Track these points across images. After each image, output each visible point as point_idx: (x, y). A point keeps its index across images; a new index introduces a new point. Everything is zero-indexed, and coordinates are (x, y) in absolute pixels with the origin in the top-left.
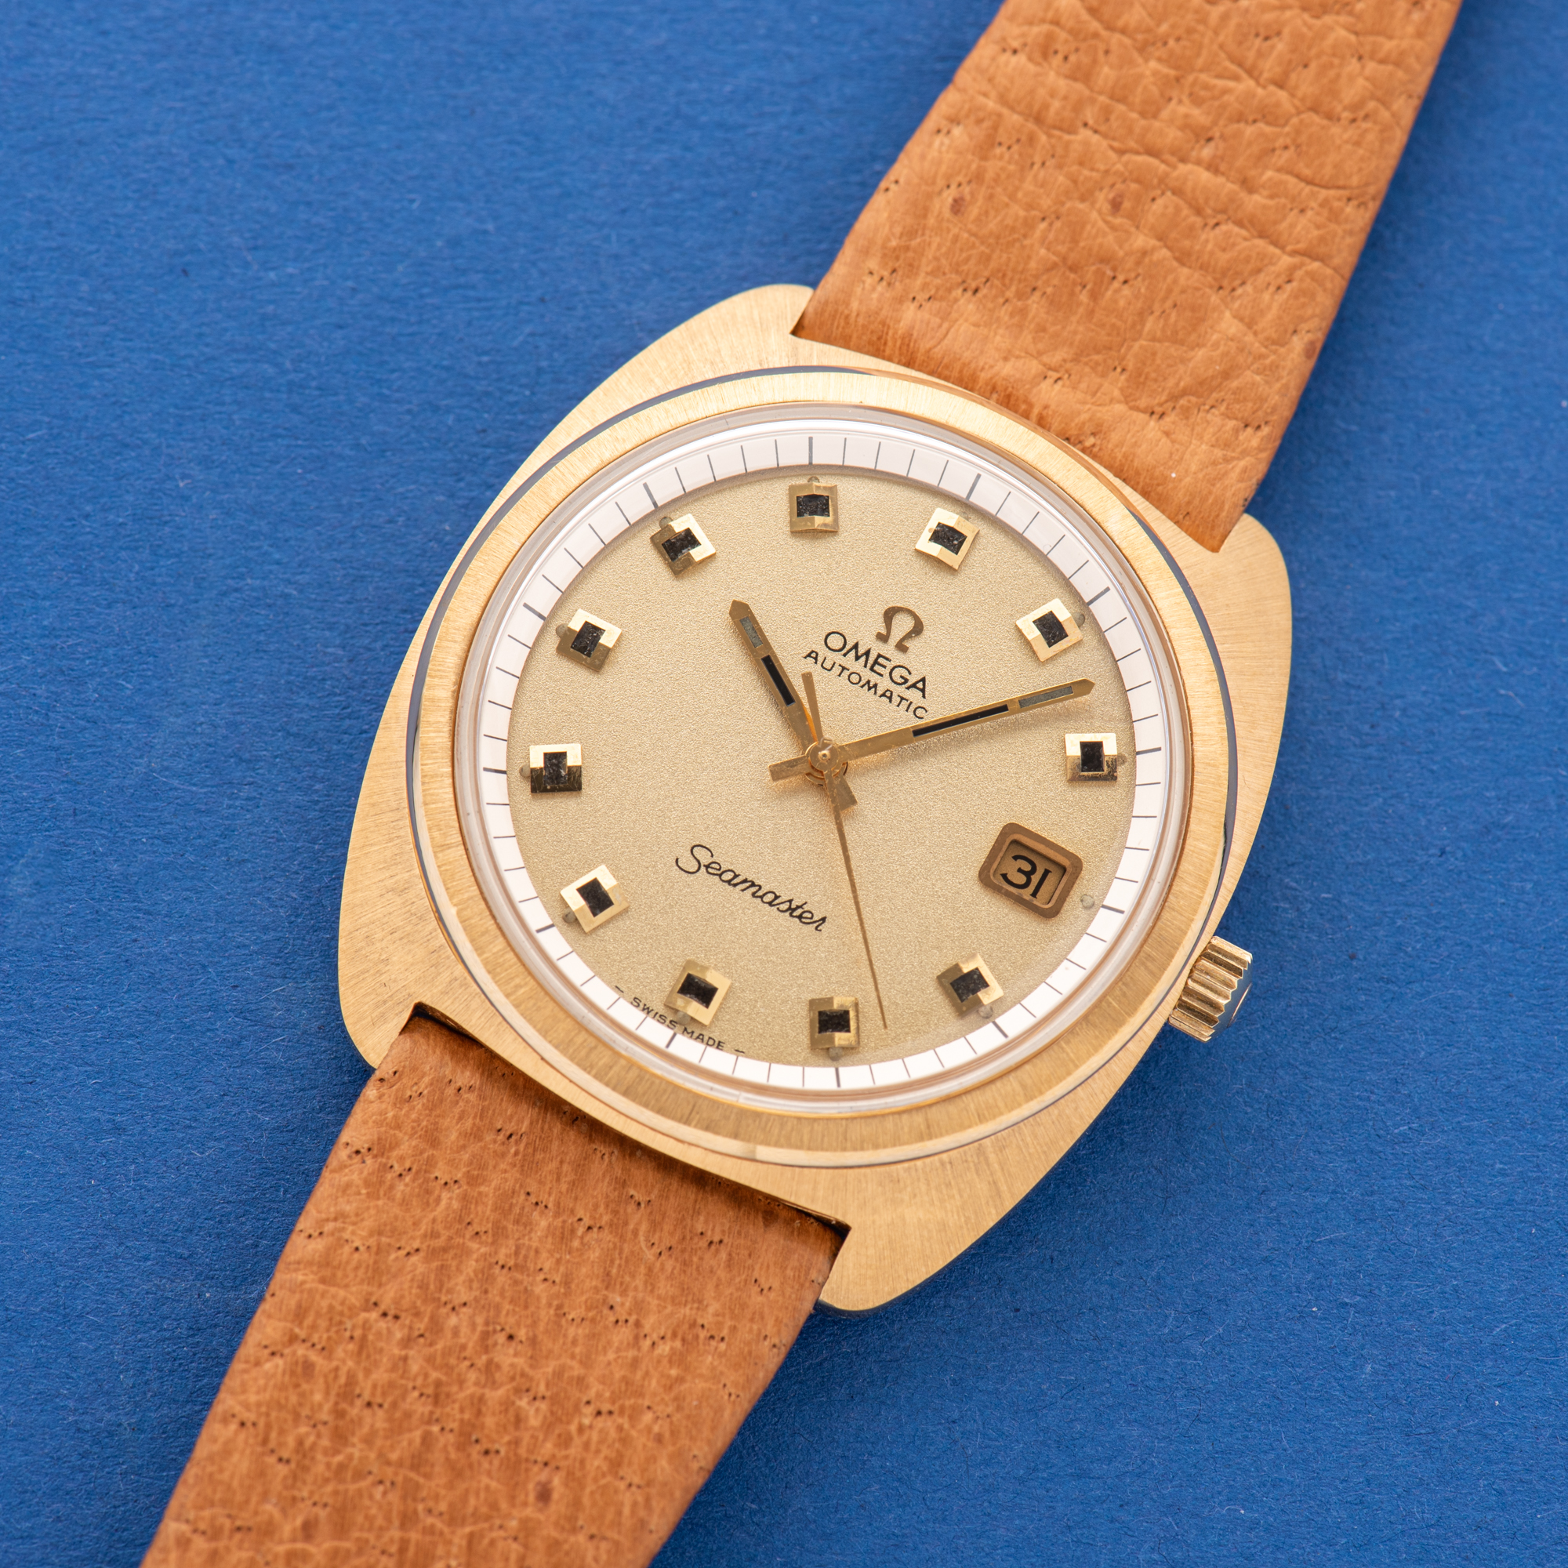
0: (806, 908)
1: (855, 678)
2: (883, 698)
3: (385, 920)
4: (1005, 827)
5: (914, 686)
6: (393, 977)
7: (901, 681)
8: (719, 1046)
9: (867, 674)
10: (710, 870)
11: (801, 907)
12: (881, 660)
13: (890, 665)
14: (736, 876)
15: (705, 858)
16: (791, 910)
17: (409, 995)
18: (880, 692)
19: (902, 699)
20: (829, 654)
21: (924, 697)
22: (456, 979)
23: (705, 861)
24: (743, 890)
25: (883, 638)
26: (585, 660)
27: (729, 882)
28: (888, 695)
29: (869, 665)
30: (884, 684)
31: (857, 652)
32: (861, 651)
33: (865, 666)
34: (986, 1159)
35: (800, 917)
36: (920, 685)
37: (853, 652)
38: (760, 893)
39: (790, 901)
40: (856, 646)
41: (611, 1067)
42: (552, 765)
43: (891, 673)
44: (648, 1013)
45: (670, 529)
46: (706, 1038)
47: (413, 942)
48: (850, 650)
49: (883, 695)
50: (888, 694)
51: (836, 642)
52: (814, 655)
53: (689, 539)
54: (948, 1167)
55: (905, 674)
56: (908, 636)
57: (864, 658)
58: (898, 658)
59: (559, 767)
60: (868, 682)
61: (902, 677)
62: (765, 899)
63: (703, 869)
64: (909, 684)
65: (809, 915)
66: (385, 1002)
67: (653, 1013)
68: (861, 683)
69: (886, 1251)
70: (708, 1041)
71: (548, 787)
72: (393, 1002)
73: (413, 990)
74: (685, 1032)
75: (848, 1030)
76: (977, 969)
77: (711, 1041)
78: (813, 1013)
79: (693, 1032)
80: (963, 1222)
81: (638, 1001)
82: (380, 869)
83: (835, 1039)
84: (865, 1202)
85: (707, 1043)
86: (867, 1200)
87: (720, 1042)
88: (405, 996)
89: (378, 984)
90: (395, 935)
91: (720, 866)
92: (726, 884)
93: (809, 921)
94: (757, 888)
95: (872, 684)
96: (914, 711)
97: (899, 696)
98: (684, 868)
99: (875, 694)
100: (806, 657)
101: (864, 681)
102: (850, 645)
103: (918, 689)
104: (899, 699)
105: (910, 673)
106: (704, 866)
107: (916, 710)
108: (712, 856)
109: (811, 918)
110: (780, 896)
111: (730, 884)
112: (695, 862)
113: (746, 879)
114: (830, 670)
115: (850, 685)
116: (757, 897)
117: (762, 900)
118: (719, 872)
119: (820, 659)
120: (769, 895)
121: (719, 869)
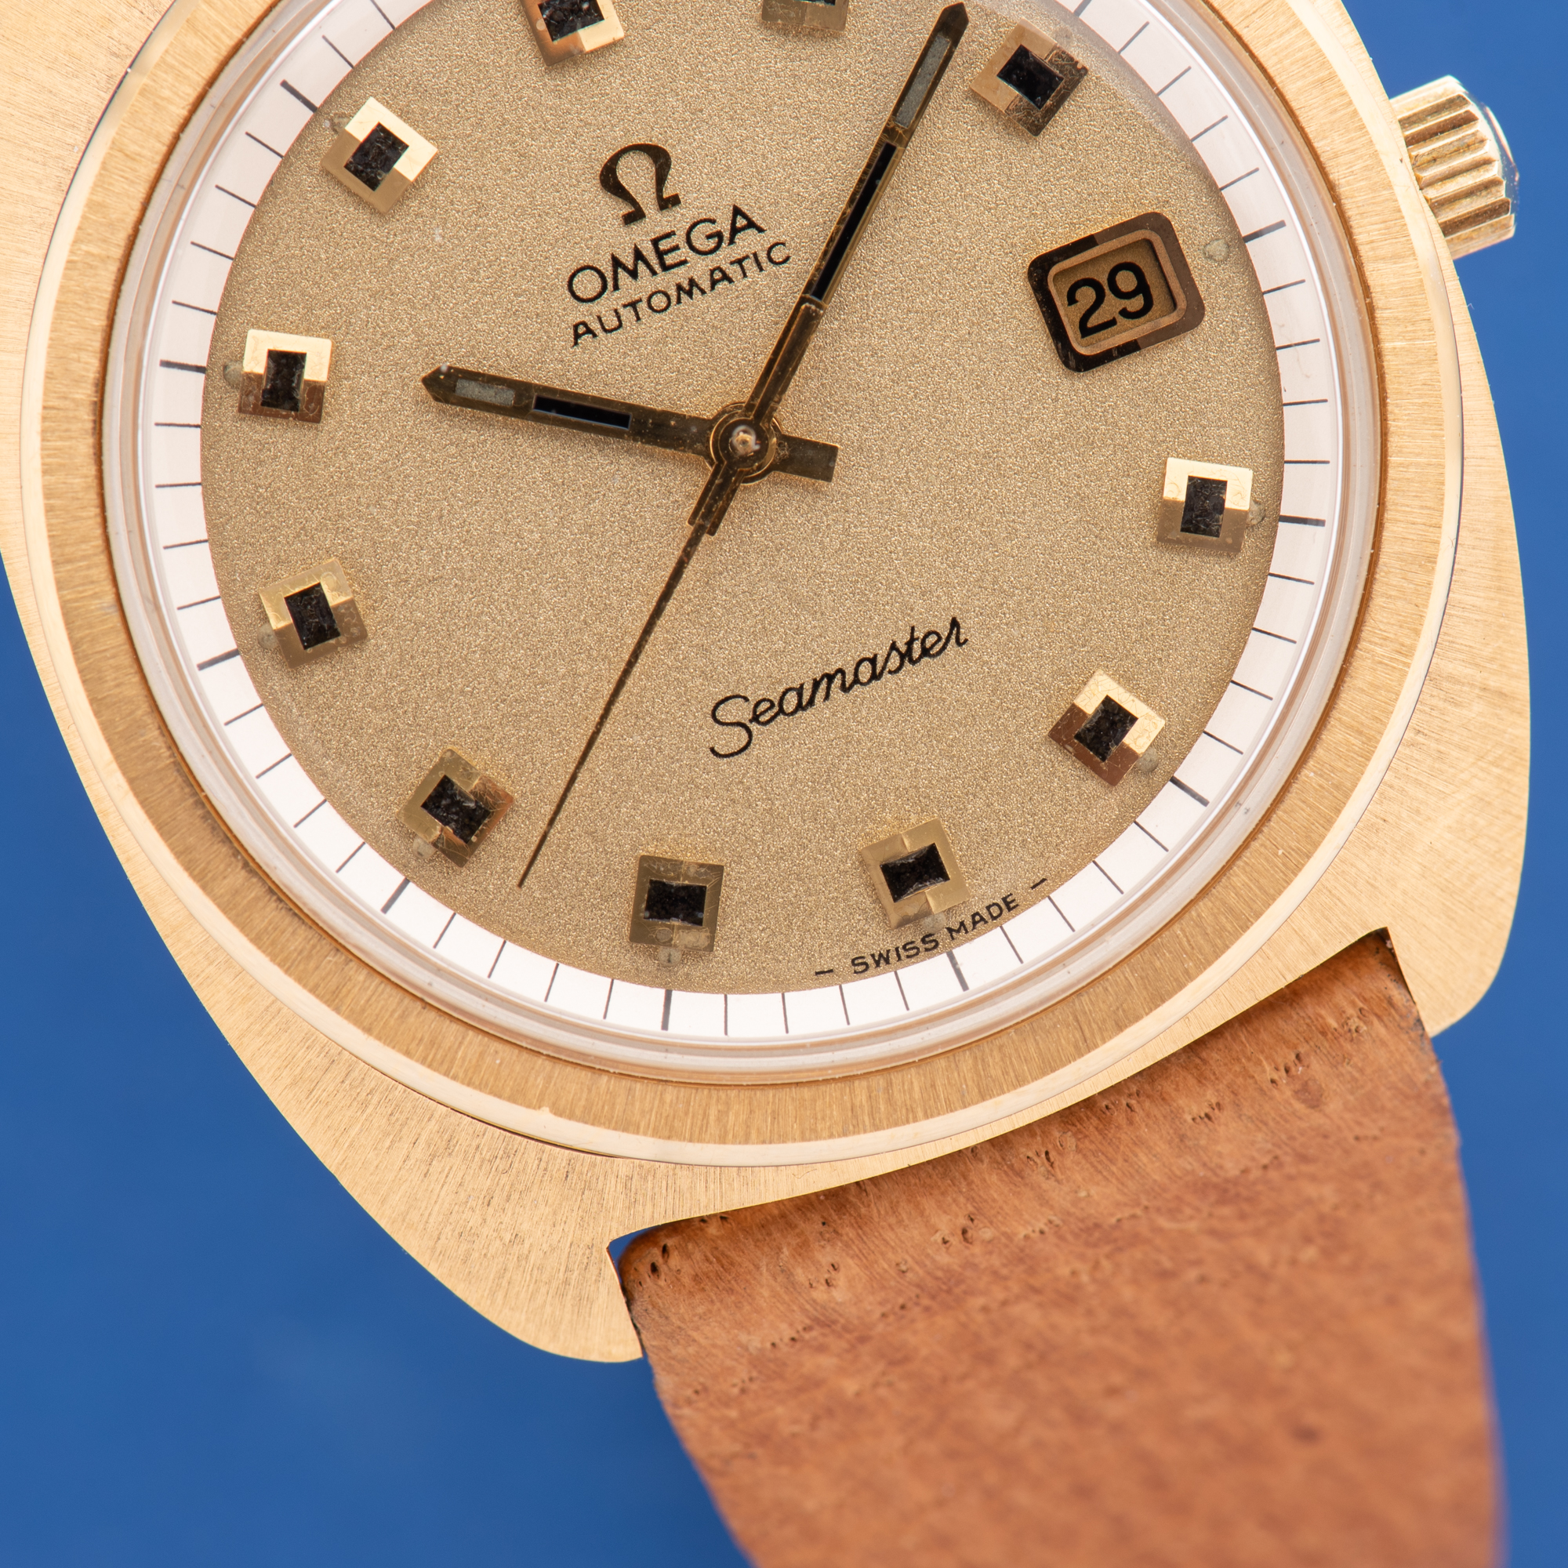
0: (919, 634)
1: (659, 301)
2: (719, 286)
3: (462, 1196)
4: (1030, 274)
5: (735, 231)
6: (545, 1247)
7: (712, 243)
8: (1009, 905)
9: (668, 281)
10: (763, 719)
11: (912, 640)
12: (664, 245)
13: (679, 239)
14: (800, 691)
15: (738, 711)
16: (906, 656)
17: (589, 1247)
18: (705, 284)
19: (739, 262)
20: (596, 307)
21: (760, 230)
22: (629, 1178)
23: (745, 715)
24: (827, 697)
25: (635, 216)
26: (339, 644)
27: (800, 707)
28: (720, 277)
29: (657, 268)
30: (699, 269)
31: (625, 268)
32: (628, 261)
33: (654, 273)
34: (1451, 678)
35: (925, 652)
36: (741, 222)
37: (621, 273)
38: (849, 678)
39: (893, 647)
40: (617, 263)
41: (933, 1086)
42: (447, 808)
43: (692, 248)
44: (887, 961)
45: (251, 378)
46: (985, 914)
47: (528, 1189)
49: (714, 283)
50: (718, 275)
51: (588, 284)
52: (581, 329)
53: (286, 364)
54: (1420, 739)
55: (710, 228)
56: (661, 180)
57: (641, 267)
58: (677, 220)
59: (459, 803)
60: (679, 288)
61: (709, 237)
62: (864, 678)
63: (754, 727)
64: (726, 235)
65: (932, 639)
66: (566, 1282)
67: (893, 956)
68: (674, 299)
69: (1448, 904)
70: (990, 914)
71: (474, 839)
72: (576, 1273)
73: (587, 1240)
74: (954, 934)
75: (1133, 719)
76: (1191, 479)
77: (995, 911)
78: (1070, 745)
79: (962, 924)
80: (1496, 771)
81: (860, 961)
82: (388, 1148)
83: (1133, 746)
84: (1372, 885)
85: (994, 918)
86: (1373, 882)
87: (1004, 899)
88: (584, 1254)
89: (535, 1272)
90: (494, 1202)
91: (769, 700)
92: (800, 713)
93: (941, 644)
94: (839, 676)
95: (686, 285)
96: (771, 260)
97: (732, 263)
98: (731, 751)
99: (703, 292)
100: (576, 343)
101: (673, 292)
102: (607, 269)
103: (743, 228)
104: (736, 267)
105: (713, 221)
106: (751, 721)
107: (772, 257)
108: (746, 699)
109: (940, 639)
110: (875, 656)
111: (804, 709)
112: (737, 729)
113: (815, 680)
114: (620, 325)
115: (663, 315)
116: (851, 686)
117: (862, 684)
118: (776, 709)
119: (595, 326)
120: (862, 669)
121: (772, 705)
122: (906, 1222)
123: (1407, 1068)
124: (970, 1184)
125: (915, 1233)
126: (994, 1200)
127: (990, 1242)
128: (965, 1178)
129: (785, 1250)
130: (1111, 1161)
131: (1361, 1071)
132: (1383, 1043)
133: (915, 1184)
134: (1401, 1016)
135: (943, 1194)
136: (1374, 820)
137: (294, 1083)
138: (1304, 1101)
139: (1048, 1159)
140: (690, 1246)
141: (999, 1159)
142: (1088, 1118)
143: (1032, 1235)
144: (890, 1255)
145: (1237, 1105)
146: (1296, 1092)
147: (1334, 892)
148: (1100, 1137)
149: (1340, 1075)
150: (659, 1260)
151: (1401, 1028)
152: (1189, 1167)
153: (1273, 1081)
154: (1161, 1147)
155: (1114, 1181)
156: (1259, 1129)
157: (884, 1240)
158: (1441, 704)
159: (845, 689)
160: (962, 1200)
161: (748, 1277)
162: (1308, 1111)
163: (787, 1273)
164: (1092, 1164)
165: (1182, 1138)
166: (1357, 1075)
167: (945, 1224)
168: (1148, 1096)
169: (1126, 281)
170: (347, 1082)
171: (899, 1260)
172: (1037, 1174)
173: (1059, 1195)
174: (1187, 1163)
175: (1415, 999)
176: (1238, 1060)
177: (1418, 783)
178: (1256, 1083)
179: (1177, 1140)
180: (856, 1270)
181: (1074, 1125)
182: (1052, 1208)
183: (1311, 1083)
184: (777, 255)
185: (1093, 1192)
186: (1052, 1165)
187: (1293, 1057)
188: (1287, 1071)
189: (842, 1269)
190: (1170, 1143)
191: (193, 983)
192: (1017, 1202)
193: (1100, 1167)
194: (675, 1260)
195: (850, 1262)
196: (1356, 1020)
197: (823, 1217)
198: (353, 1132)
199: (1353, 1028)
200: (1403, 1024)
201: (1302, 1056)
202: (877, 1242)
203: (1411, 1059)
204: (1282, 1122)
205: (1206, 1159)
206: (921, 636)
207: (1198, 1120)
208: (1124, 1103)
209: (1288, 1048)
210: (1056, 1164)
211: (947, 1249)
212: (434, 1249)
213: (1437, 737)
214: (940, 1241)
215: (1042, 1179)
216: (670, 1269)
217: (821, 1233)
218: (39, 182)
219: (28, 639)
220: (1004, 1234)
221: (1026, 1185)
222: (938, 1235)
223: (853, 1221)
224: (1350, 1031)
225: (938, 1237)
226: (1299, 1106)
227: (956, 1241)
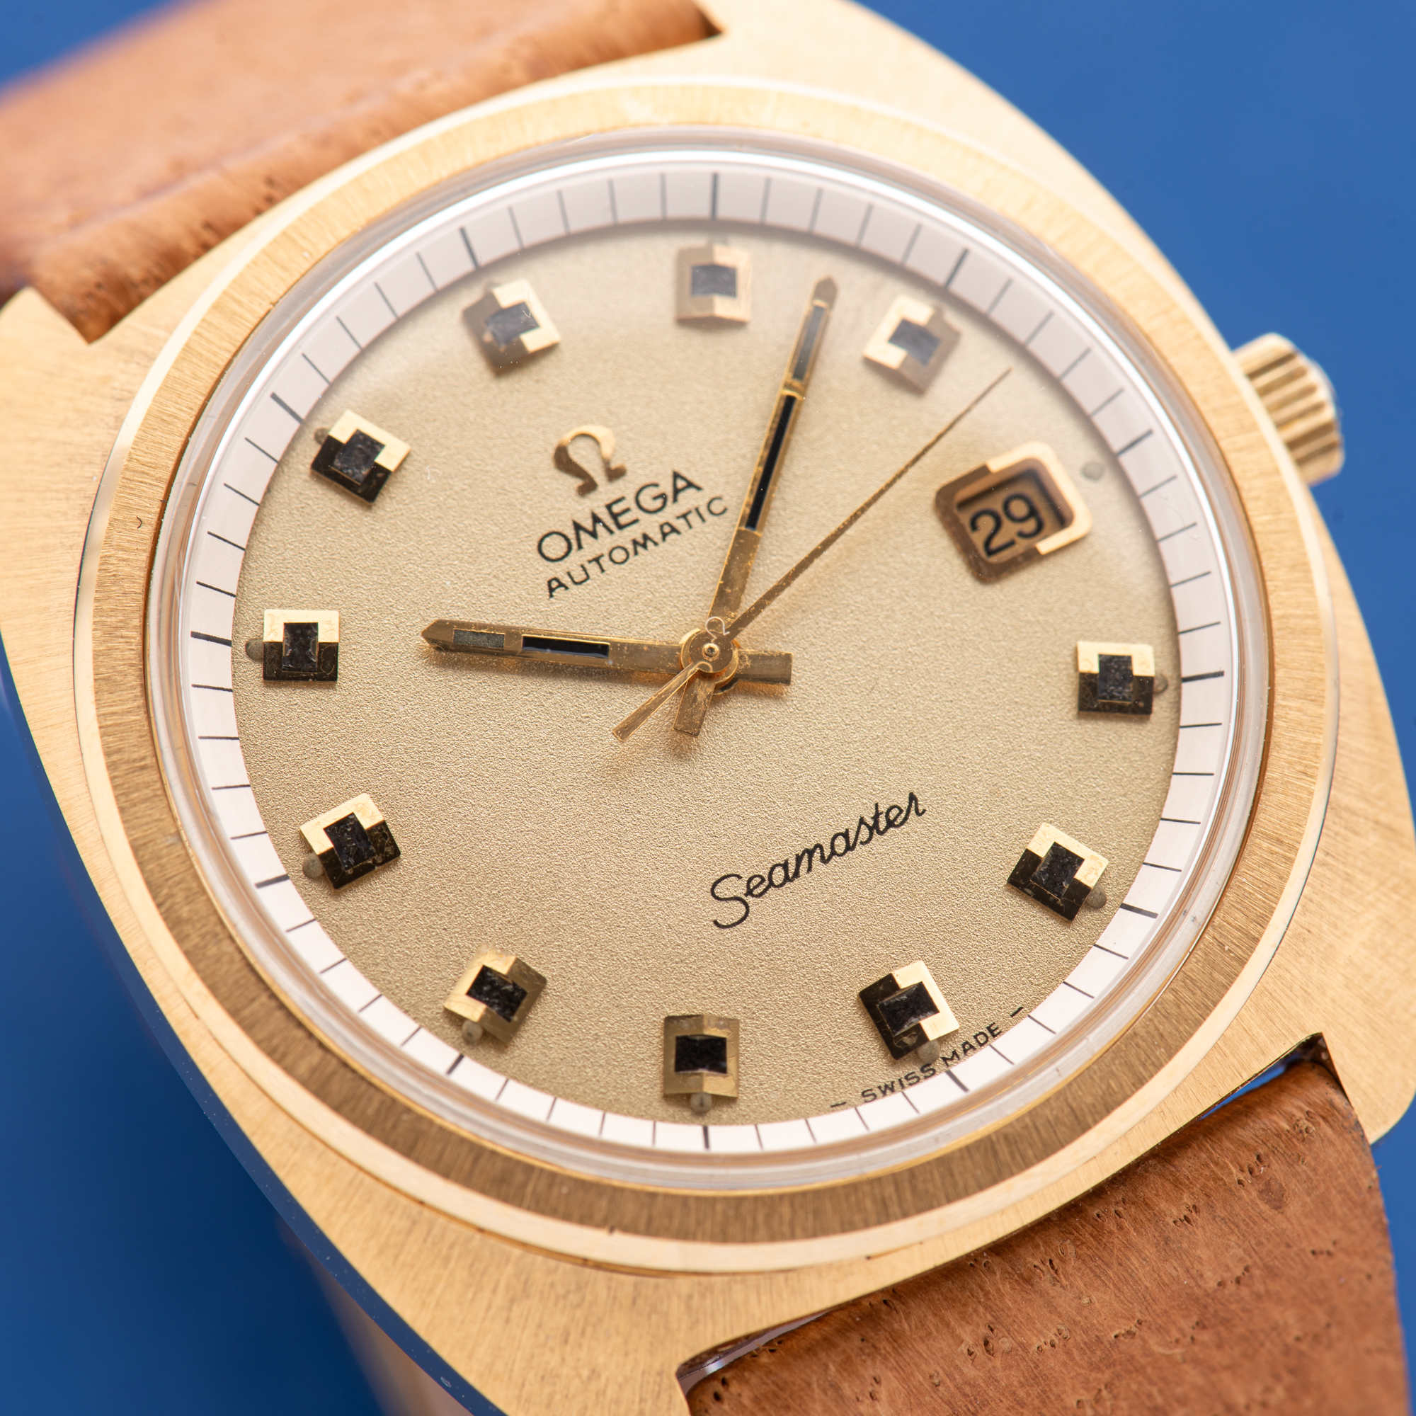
0: (883, 809)
1: (618, 555)
2: (669, 538)
3: (542, 1337)
4: (937, 502)
5: (676, 491)
6: (620, 1379)
7: (659, 503)
8: (993, 1033)
9: (625, 537)
10: (755, 892)
11: (877, 815)
12: (617, 509)
13: (629, 502)
15: (734, 888)
16: (874, 829)
17: (660, 1374)
18: (657, 537)
19: (684, 516)
20: (565, 565)
21: (699, 488)
22: (690, 1297)
23: (741, 890)
24: (810, 869)
25: (588, 487)
27: (787, 879)
28: (668, 530)
29: (613, 527)
30: (650, 525)
31: (586, 531)
32: (588, 524)
33: (611, 532)
35: (890, 824)
36: (681, 484)
37: (583, 536)
38: (827, 853)
39: (862, 821)
40: (578, 527)
42: (490, 993)
43: (641, 508)
44: (892, 1090)
45: (272, 646)
46: (973, 1042)
47: (600, 1321)
48: (578, 539)
49: (664, 535)
50: (667, 529)
51: (555, 547)
52: (554, 584)
53: (302, 633)
54: (1329, 859)
55: (655, 491)
57: (600, 528)
59: (498, 988)
60: (635, 543)
61: (655, 498)
62: (840, 849)
63: (749, 899)
64: (670, 495)
65: (895, 811)
67: (897, 1086)
68: (631, 551)
69: (1371, 1015)
70: (978, 1041)
71: (515, 1018)
72: (649, 1402)
73: (657, 1366)
74: (949, 1063)
75: (1081, 861)
76: (1100, 656)
77: (981, 1039)
78: (1030, 888)
79: (954, 1053)
80: (1396, 897)
81: (869, 1093)
82: (473, 1300)
83: (1084, 881)
84: (1306, 991)
85: (981, 1045)
86: (1306, 988)
87: (989, 1028)
88: (655, 1382)
89: (613, 1407)
90: (572, 1338)
91: (759, 876)
92: (788, 885)
93: (903, 815)
94: (818, 851)
95: (641, 540)
96: (711, 513)
97: (678, 517)
98: (732, 922)
99: (656, 544)
100: (551, 596)
101: (630, 547)
102: (571, 533)
103: (683, 489)
104: (682, 521)
105: (656, 485)
106: (746, 895)
107: (712, 509)
108: (739, 877)
109: (901, 811)
110: (847, 830)
111: (791, 880)
112: (736, 903)
113: (797, 855)
114: (588, 577)
115: (623, 566)
116: (830, 858)
117: (839, 855)
118: (766, 883)
119: (566, 580)
120: (837, 842)
121: (763, 880)
122: (935, 1333)
123: (1352, 1169)
124: (987, 1294)
125: (943, 1344)
126: (1009, 1309)
127: (1008, 1353)
128: (982, 1289)
129: (832, 1367)
130: (1107, 1265)
131: (1315, 1170)
132: (1331, 1143)
133: (939, 1300)
134: (1343, 1116)
135: (964, 1305)
136: (1300, 930)
137: (381, 1252)
138: (1268, 1202)
139: (1053, 1267)
140: (746, 1374)
141: (1010, 1270)
142: (1083, 1226)
143: (1044, 1347)
144: (924, 1367)
145: (1211, 1207)
146: (1261, 1192)
147: (1274, 994)
148: (1095, 1243)
149: (1296, 1175)
150: (720, 1389)
151: (1345, 1128)
152: (1174, 1273)
153: (1240, 1182)
154: (1150, 1251)
155: (1111, 1286)
156: (1233, 1232)
157: (918, 1352)
158: (1343, 831)
159: (824, 860)
160: (981, 1309)
161: (802, 1394)
162: (1272, 1213)
163: (837, 1388)
164: (1090, 1268)
165: (1167, 1240)
166: (1311, 1174)
167: (969, 1336)
168: (1133, 1203)
169: (1019, 509)
170: (429, 1241)
171: (932, 1372)
172: (1045, 1283)
173: (1065, 1302)
174: (1172, 1268)
175: (1353, 1104)
176: (1207, 1165)
177: (1334, 901)
178: (1225, 1184)
179: (1163, 1243)
180: (895, 1384)
181: (1071, 1233)
182: (1060, 1316)
183: (1273, 1183)
184: (716, 507)
185: (1094, 1299)
186: (1056, 1272)
187: (1255, 1158)
188: (1251, 1172)
189: (884, 1382)
190: (1157, 1245)
191: (281, 1174)
192: (1029, 1310)
193: (1098, 1271)
194: (735, 1387)
195: (890, 1374)
196: (1305, 1122)
197: (861, 1335)
198: (438, 1291)
199: (1303, 1129)
200: (1346, 1124)
201: (1263, 1158)
202: (911, 1354)
203: (1355, 1160)
204: (1252, 1225)
205: (1188, 1264)
206: (885, 810)
207: (1179, 1223)
208: (1113, 1210)
209: (1249, 1150)
210: (1060, 1271)
211: (973, 1360)
212: (519, 1397)
213: (1343, 860)
214: (965, 1351)
215: (1048, 1285)
216: (731, 1394)
217: (861, 1349)
218: (65, 514)
219: (100, 894)
220: (1020, 1344)
221: (1035, 1292)
222: (963, 1345)
223: (888, 1336)
224: (1301, 1132)
225: (963, 1348)
226: (1264, 1207)
227: (979, 1351)
